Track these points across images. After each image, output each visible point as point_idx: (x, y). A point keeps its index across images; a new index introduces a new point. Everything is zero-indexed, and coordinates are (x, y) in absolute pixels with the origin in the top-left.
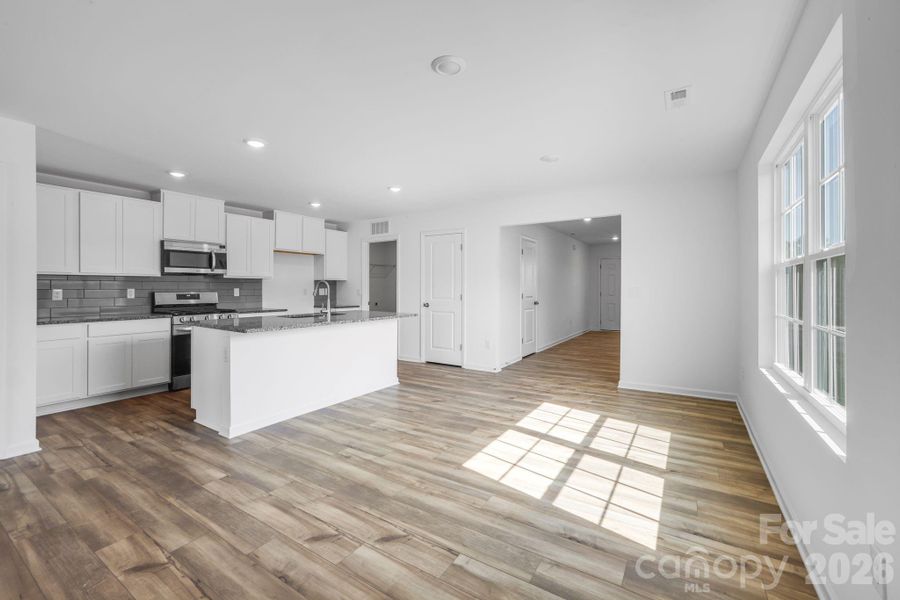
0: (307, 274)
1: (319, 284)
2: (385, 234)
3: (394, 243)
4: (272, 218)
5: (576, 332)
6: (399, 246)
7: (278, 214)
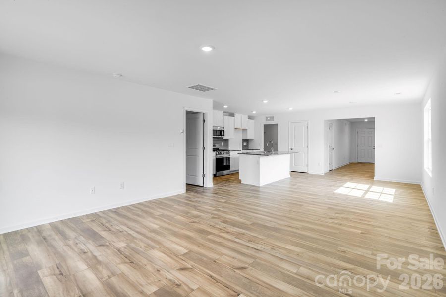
0: (240, 137)
1: (244, 140)
2: (272, 121)
3: (277, 125)
4: (234, 116)
5: (347, 162)
6: (279, 125)
7: (236, 115)
